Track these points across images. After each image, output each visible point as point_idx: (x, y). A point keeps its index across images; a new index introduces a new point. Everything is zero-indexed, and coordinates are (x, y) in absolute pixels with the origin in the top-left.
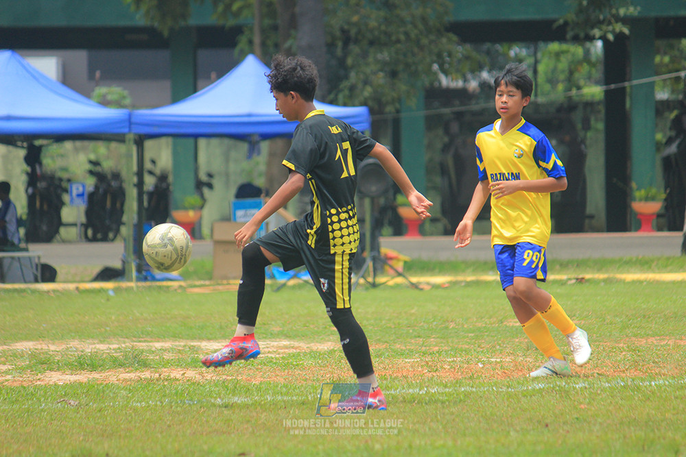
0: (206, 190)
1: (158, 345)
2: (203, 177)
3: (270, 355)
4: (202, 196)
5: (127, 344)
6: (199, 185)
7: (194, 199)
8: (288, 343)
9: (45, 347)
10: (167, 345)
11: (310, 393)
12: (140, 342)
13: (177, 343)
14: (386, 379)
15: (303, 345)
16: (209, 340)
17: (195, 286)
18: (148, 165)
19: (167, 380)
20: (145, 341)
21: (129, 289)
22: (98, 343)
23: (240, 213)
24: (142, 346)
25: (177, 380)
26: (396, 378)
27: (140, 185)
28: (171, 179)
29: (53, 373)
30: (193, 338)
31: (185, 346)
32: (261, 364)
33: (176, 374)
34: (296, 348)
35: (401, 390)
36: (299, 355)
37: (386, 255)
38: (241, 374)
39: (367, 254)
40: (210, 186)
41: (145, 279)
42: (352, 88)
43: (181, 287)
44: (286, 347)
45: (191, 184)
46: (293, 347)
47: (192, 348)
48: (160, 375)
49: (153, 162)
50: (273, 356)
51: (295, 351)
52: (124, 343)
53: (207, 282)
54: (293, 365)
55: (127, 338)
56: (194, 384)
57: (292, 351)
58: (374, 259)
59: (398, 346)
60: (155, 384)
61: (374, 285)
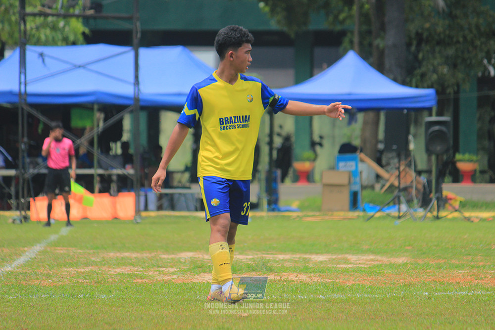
0: (318, 148)
1: (281, 257)
2: (316, 139)
3: (360, 266)
4: (315, 151)
5: (258, 256)
6: (313, 144)
7: (309, 154)
8: (374, 257)
9: (201, 256)
10: (287, 257)
11: (388, 293)
12: (269, 254)
13: (294, 256)
14: (444, 284)
15: (385, 259)
16: (317, 254)
17: (308, 216)
18: (276, 129)
19: (286, 281)
20: (272, 254)
21: (262, 217)
22: (238, 255)
23: (341, 164)
24: (269, 257)
25: (293, 281)
26: (451, 284)
27: (270, 143)
28: (293, 139)
29: (206, 274)
30: (306, 253)
31: (299, 258)
32: (353, 272)
33: (292, 277)
34: (380, 261)
35: (455, 292)
36: (381, 265)
37: (446, 197)
38: (339, 278)
39: (433, 195)
40: (321, 145)
41: (273, 210)
42: (423, 75)
43: (298, 216)
44: (372, 260)
45: (307, 143)
46: (377, 260)
47: (305, 259)
48: (281, 278)
49: (281, 127)
50: (363, 266)
51: (378, 263)
52: (257, 255)
53: (317, 214)
54: (377, 273)
55: (258, 251)
56: (305, 284)
57: (376, 263)
58: (438, 199)
59: (453, 261)
60: (277, 284)
61: (437, 218)
